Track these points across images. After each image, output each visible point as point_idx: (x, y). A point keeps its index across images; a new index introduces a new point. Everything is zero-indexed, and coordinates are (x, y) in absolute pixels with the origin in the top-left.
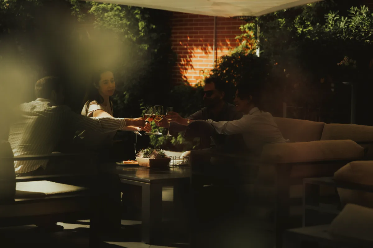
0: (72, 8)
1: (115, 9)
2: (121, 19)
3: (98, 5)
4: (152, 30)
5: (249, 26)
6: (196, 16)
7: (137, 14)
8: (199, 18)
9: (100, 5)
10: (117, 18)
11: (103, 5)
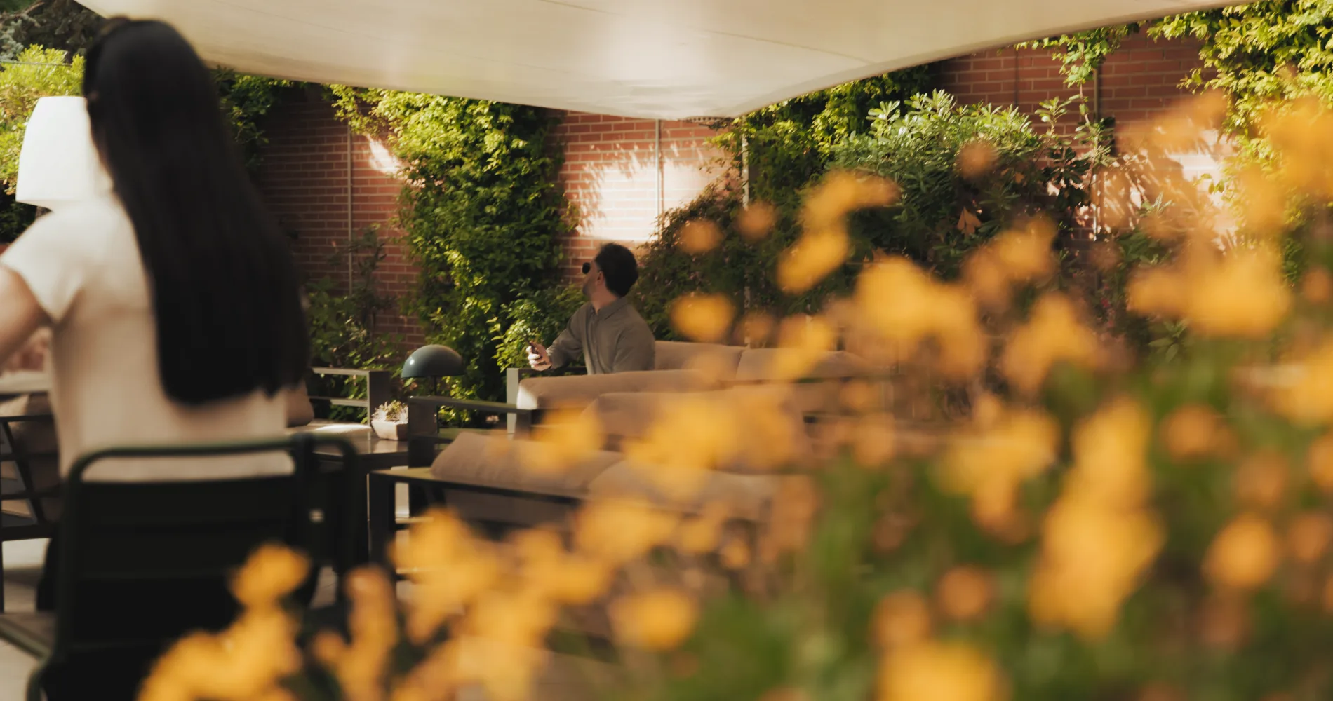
0: (335, 105)
1: (433, 103)
2: (446, 128)
3: (395, 95)
4: (516, 153)
5: (724, 139)
6: (596, 118)
7: (480, 114)
8: (623, 122)
9: (400, 96)
10: (435, 125)
11: (407, 96)
